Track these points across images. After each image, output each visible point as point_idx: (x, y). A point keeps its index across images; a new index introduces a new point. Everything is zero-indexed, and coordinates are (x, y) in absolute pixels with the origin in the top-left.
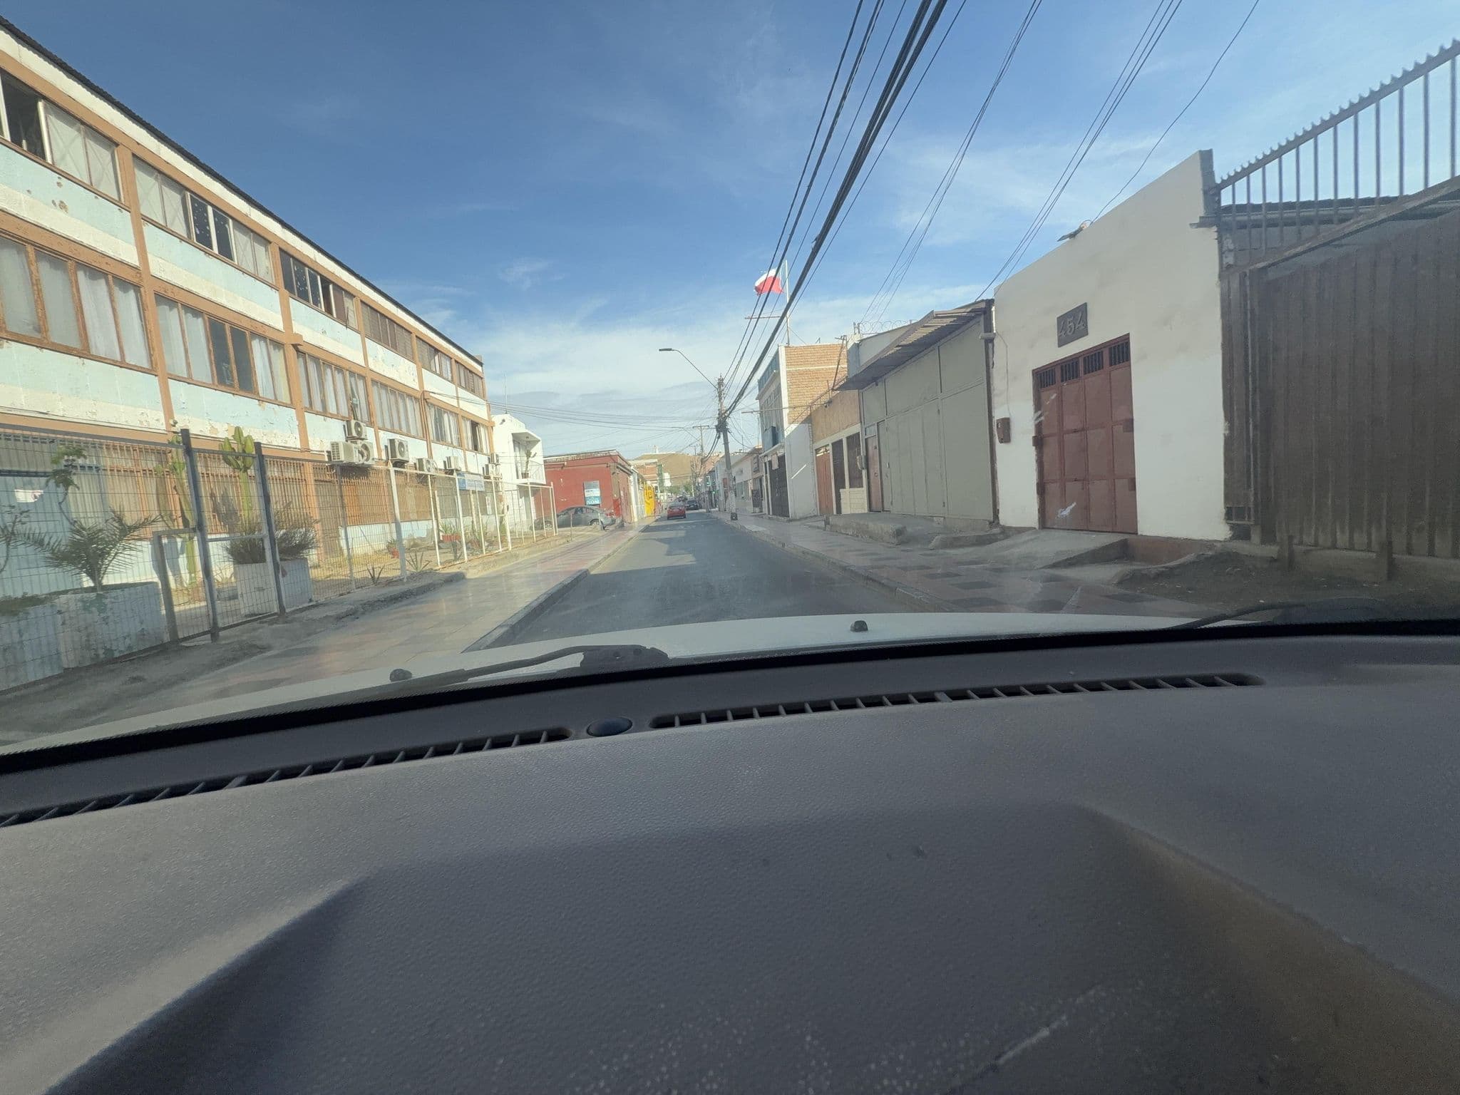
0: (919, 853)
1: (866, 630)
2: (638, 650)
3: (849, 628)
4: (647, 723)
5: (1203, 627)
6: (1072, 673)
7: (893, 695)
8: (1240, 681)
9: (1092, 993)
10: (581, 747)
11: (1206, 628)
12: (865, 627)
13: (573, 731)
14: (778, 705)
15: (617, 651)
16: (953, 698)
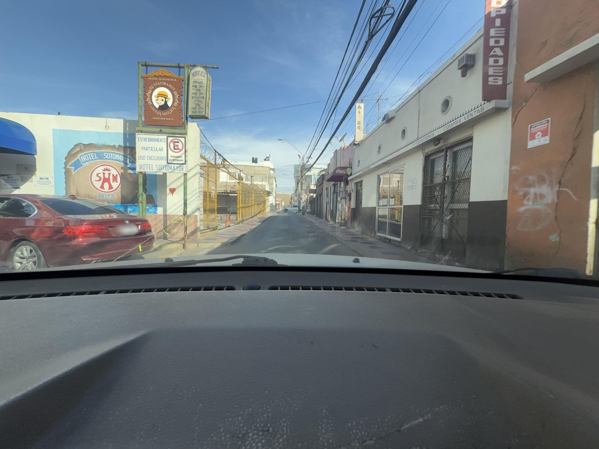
1: (359, 262)
2: (266, 259)
4: (266, 288)
7: (368, 287)
8: (514, 297)
9: (441, 407)
10: (240, 294)
12: (358, 261)
13: (237, 287)
14: (321, 287)
15: (257, 259)
16: (393, 291)
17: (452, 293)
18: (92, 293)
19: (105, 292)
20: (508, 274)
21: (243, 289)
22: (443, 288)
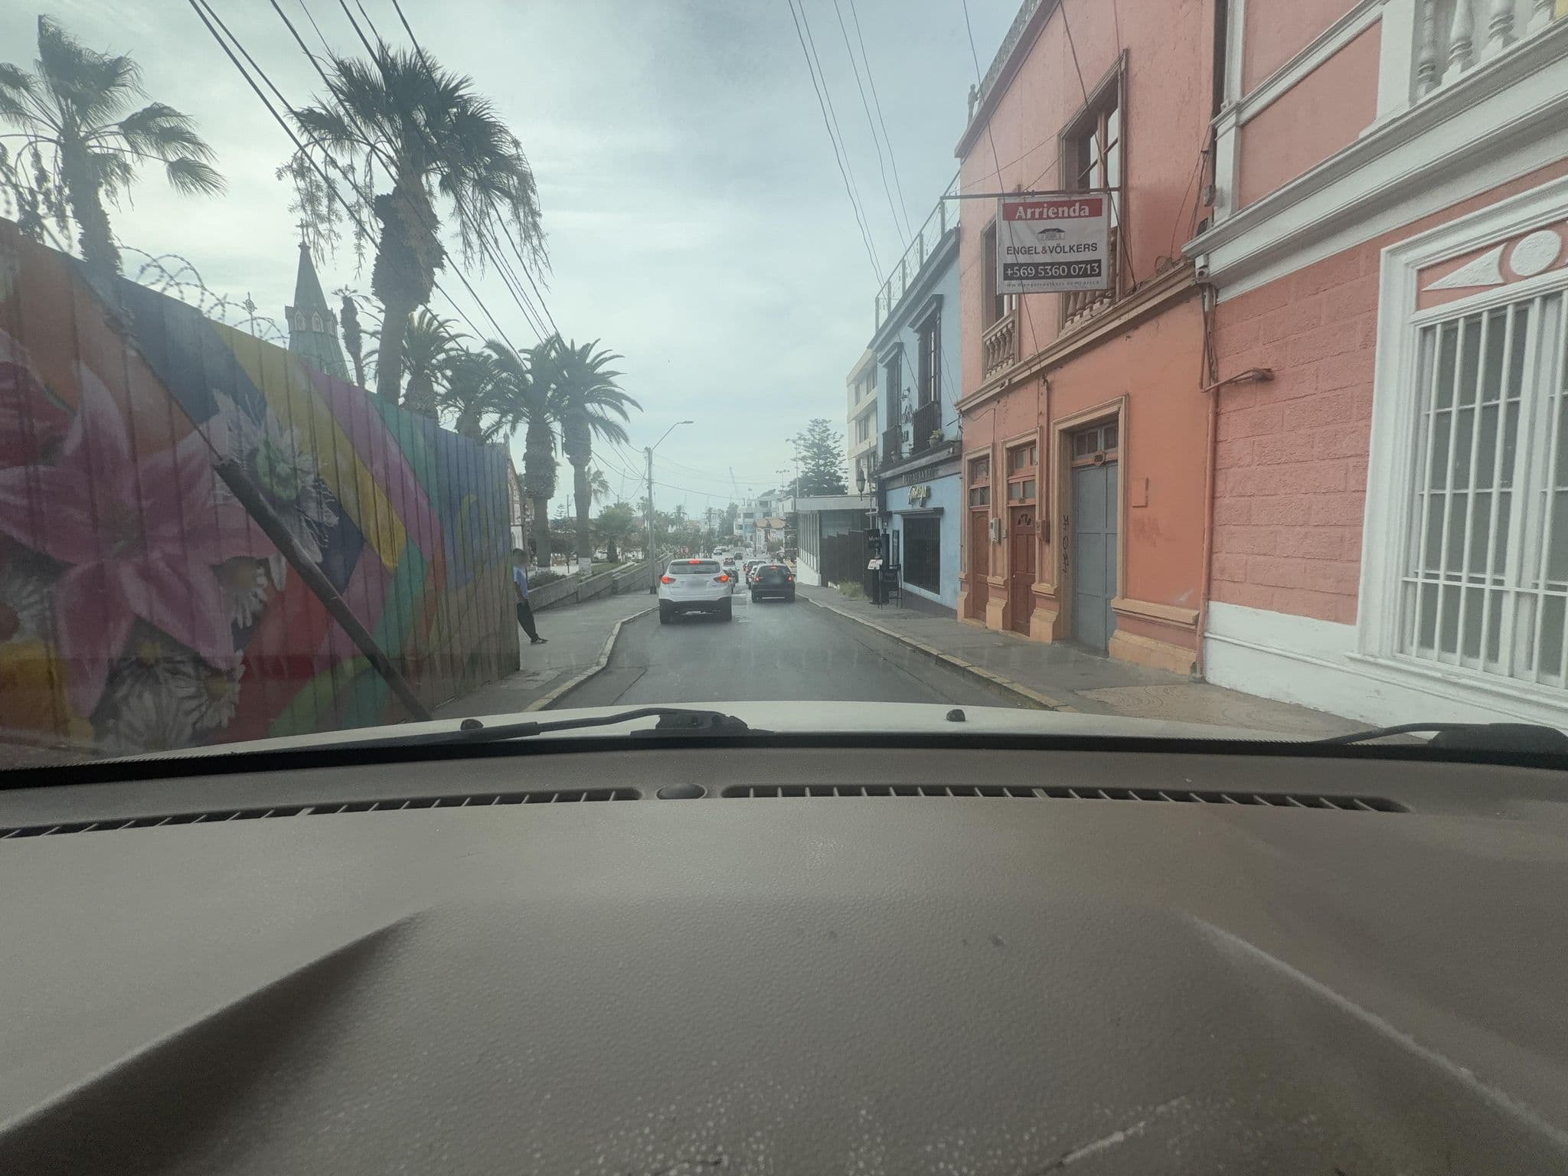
0: (997, 943)
1: (962, 719)
2: (717, 717)
3: (945, 718)
4: (719, 794)
5: (1354, 743)
6: (1187, 780)
7: (985, 787)
8: (1382, 806)
9: (1174, 1103)
10: (649, 809)
11: (1357, 746)
12: (962, 716)
13: (642, 792)
14: (862, 786)
15: (696, 717)
16: (1052, 796)
17: (1213, 798)
18: (280, 812)
19: (310, 810)
20: (1365, 743)
21: (660, 797)
22: (1187, 784)
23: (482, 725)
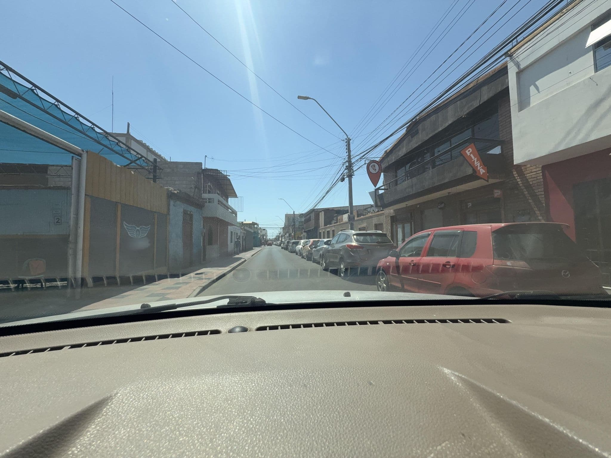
23: (150, 306)
